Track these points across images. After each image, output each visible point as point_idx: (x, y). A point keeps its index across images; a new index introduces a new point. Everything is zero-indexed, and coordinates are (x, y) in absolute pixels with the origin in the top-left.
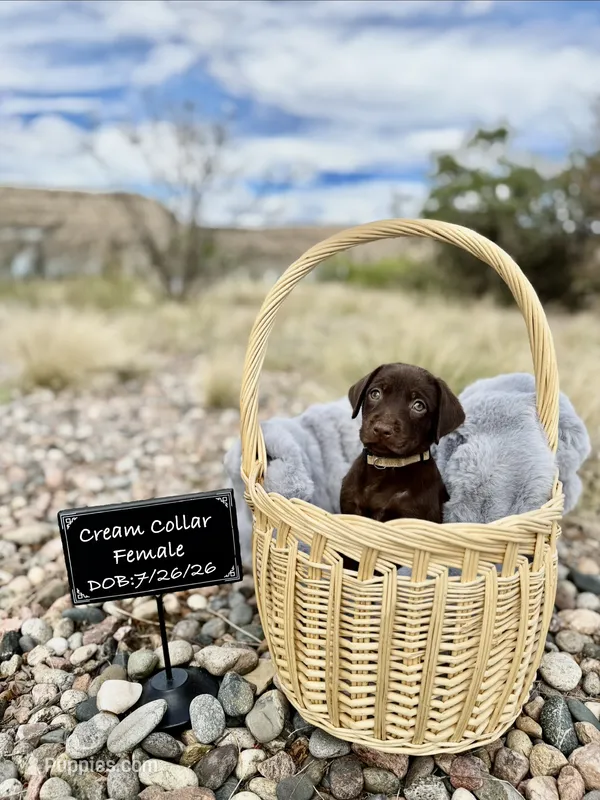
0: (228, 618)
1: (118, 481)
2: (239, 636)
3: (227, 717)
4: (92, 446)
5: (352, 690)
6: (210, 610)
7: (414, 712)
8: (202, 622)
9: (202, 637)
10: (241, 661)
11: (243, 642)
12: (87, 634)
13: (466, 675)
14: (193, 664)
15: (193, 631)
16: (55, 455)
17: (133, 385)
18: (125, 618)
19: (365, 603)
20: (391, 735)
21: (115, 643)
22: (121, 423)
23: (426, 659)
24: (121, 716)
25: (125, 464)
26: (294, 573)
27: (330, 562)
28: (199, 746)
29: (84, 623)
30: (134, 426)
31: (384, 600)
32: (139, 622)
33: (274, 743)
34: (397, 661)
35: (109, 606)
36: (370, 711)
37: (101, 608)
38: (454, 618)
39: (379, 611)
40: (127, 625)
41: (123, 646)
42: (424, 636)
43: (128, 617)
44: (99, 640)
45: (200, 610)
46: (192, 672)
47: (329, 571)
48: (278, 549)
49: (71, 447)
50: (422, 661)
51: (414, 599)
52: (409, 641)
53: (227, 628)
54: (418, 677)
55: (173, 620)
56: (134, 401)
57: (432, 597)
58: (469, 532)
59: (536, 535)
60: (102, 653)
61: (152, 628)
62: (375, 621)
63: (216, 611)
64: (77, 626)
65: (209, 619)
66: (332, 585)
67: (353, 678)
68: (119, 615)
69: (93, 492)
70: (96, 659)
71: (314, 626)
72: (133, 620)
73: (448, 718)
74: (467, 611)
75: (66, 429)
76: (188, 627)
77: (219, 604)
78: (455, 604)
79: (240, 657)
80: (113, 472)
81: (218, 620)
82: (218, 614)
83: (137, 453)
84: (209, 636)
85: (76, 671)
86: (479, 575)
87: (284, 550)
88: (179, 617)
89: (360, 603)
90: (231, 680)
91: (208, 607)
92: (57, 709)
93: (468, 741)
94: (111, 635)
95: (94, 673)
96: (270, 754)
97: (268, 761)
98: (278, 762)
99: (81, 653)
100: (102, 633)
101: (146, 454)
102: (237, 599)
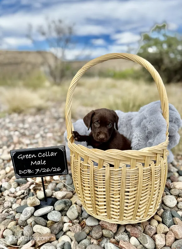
0: (65, 183)
1: (35, 141)
2: (68, 188)
4: (28, 131)
5: (99, 203)
6: (60, 180)
7: (118, 210)
8: (57, 184)
9: (56, 188)
11: (69, 190)
12: (22, 187)
13: (134, 199)
14: (53, 197)
15: (54, 186)
16: (17, 133)
17: (42, 111)
18: (33, 182)
19: (101, 176)
20: (113, 218)
21: (30, 190)
22: (37, 124)
23: (121, 194)
25: (38, 136)
26: (80, 167)
27: (90, 164)
29: (21, 184)
30: (42, 124)
31: (106, 175)
32: (38, 183)
33: (75, 221)
34: (112, 195)
35: (29, 179)
36: (105, 210)
37: (26, 179)
38: (129, 180)
39: (105, 178)
40: (34, 184)
41: (32, 191)
42: (119, 186)
44: (25, 189)
45: (57, 180)
46: (52, 199)
47: (90, 166)
48: (75, 160)
49: (22, 131)
50: (120, 195)
51: (115, 174)
52: (115, 188)
53: (65, 186)
54: (118, 199)
55: (48, 183)
56: (42, 116)
57: (121, 174)
58: (132, 153)
59: (157, 154)
60: (26, 193)
62: (104, 182)
63: (62, 180)
64: (19, 185)
65: (59, 183)
66: (90, 171)
67: (99, 200)
68: (31, 182)
69: (27, 144)
70: (24, 195)
71: (87, 184)
72: (36, 183)
73: (130, 213)
74: (133, 178)
75: (21, 125)
76: (52, 185)
78: (129, 176)
79: (67, 194)
80: (34, 138)
81: (62, 183)
83: (42, 132)
84: (59, 188)
85: (17, 198)
86: (136, 167)
87: (77, 160)
88: (50, 182)
89: (99, 176)
92: (11, 209)
93: (137, 220)
94: (29, 187)
95: (23, 199)
96: (73, 224)
97: (72, 226)
98: (76, 227)
99: (19, 193)
100: (26, 187)
101: (44, 133)
102: (68, 177)
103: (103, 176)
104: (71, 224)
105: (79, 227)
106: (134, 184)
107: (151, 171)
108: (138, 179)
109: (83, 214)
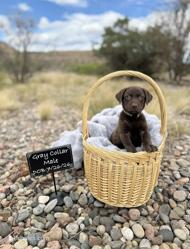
0: (66, 179)
2: (70, 183)
3: (73, 201)
7: (117, 196)
9: (60, 184)
10: (73, 188)
11: (72, 184)
12: (28, 187)
13: (129, 189)
15: (58, 183)
20: (112, 202)
21: (37, 188)
24: (46, 204)
27: (98, 159)
28: (68, 208)
29: (27, 184)
31: (109, 169)
33: (86, 206)
34: (113, 184)
36: (107, 195)
38: (126, 174)
40: (39, 184)
41: (39, 189)
42: (119, 178)
43: (38, 181)
44: (32, 188)
45: (58, 178)
47: (98, 161)
50: (118, 184)
51: (116, 169)
52: (115, 179)
53: (67, 181)
54: (117, 188)
55: (50, 181)
57: (121, 169)
60: (34, 191)
61: (45, 184)
64: (25, 185)
65: (61, 180)
68: (36, 181)
70: (33, 193)
72: (40, 182)
73: (125, 198)
77: (62, 176)
82: (63, 178)
84: (62, 184)
85: (29, 196)
86: (133, 165)
90: (73, 193)
91: (60, 177)
92: (26, 206)
94: (35, 187)
95: (34, 196)
96: (84, 208)
97: (85, 210)
98: (88, 210)
99: (28, 192)
100: (33, 186)
101: (27, 136)
102: (67, 174)
103: (107, 169)
104: (83, 209)
105: (89, 209)
106: (130, 177)
108: (133, 174)
109: (89, 200)
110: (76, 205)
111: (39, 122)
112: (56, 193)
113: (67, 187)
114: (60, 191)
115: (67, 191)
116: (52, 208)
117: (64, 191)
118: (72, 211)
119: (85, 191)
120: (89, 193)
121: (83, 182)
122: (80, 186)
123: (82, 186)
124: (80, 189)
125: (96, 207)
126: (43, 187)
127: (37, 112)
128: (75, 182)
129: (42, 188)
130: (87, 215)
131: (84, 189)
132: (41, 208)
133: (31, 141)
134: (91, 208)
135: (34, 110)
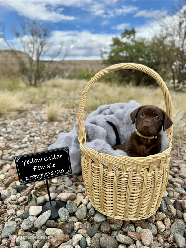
0: (65, 185)
2: (69, 190)
3: (70, 213)
5: (107, 202)
8: (57, 187)
9: (58, 191)
10: (71, 197)
11: (71, 191)
12: (22, 193)
15: (55, 189)
16: (2, 138)
19: (110, 178)
20: (118, 215)
21: (31, 195)
24: (38, 216)
26: (91, 169)
27: (100, 167)
28: (62, 222)
31: (114, 178)
32: (37, 188)
34: (119, 195)
35: (28, 185)
36: (112, 208)
37: (25, 185)
38: (135, 183)
39: (113, 180)
40: (34, 189)
41: (33, 196)
42: (126, 188)
43: (34, 187)
44: (26, 194)
45: (56, 183)
46: (57, 201)
47: (100, 169)
50: (126, 195)
51: (123, 178)
52: (122, 189)
53: (65, 188)
54: (124, 199)
57: (128, 177)
58: (138, 160)
60: (27, 198)
61: (42, 190)
64: (19, 190)
65: (59, 185)
66: (100, 173)
67: (107, 199)
68: (31, 187)
70: (26, 201)
71: (96, 184)
73: (134, 211)
76: (53, 188)
77: (61, 181)
80: (22, 143)
82: (61, 184)
83: (28, 136)
84: (60, 190)
85: (21, 204)
86: (142, 172)
87: (88, 162)
89: (108, 178)
90: (70, 203)
91: (58, 182)
92: (16, 216)
93: (140, 217)
94: (29, 193)
95: (26, 205)
96: (83, 223)
97: (83, 225)
98: (86, 225)
99: (21, 199)
100: (27, 192)
101: (31, 136)
102: (67, 179)
103: (112, 178)
104: (81, 223)
105: (88, 224)
106: (139, 186)
107: (155, 175)
108: (143, 182)
109: (89, 212)
110: (73, 219)
111: (45, 123)
112: (51, 203)
113: (64, 196)
114: (57, 199)
115: (64, 201)
116: (43, 222)
117: (60, 200)
118: (67, 226)
119: (85, 201)
120: (90, 203)
121: (84, 189)
122: (80, 194)
123: (82, 194)
124: (80, 198)
125: (97, 223)
126: (39, 193)
127: (45, 113)
128: (75, 189)
129: (38, 195)
130: (85, 232)
131: (84, 198)
132: (31, 221)
133: (34, 141)
134: (90, 223)
135: (42, 112)
